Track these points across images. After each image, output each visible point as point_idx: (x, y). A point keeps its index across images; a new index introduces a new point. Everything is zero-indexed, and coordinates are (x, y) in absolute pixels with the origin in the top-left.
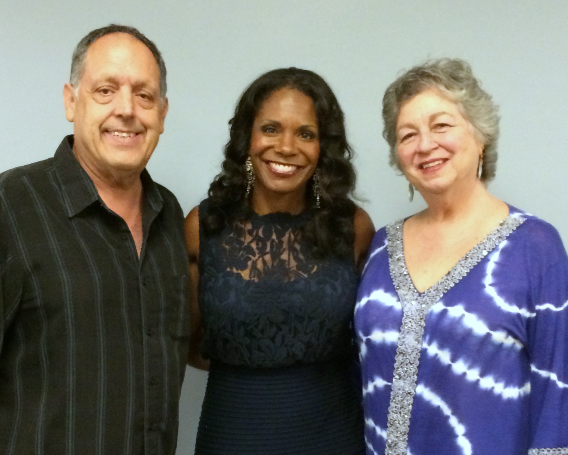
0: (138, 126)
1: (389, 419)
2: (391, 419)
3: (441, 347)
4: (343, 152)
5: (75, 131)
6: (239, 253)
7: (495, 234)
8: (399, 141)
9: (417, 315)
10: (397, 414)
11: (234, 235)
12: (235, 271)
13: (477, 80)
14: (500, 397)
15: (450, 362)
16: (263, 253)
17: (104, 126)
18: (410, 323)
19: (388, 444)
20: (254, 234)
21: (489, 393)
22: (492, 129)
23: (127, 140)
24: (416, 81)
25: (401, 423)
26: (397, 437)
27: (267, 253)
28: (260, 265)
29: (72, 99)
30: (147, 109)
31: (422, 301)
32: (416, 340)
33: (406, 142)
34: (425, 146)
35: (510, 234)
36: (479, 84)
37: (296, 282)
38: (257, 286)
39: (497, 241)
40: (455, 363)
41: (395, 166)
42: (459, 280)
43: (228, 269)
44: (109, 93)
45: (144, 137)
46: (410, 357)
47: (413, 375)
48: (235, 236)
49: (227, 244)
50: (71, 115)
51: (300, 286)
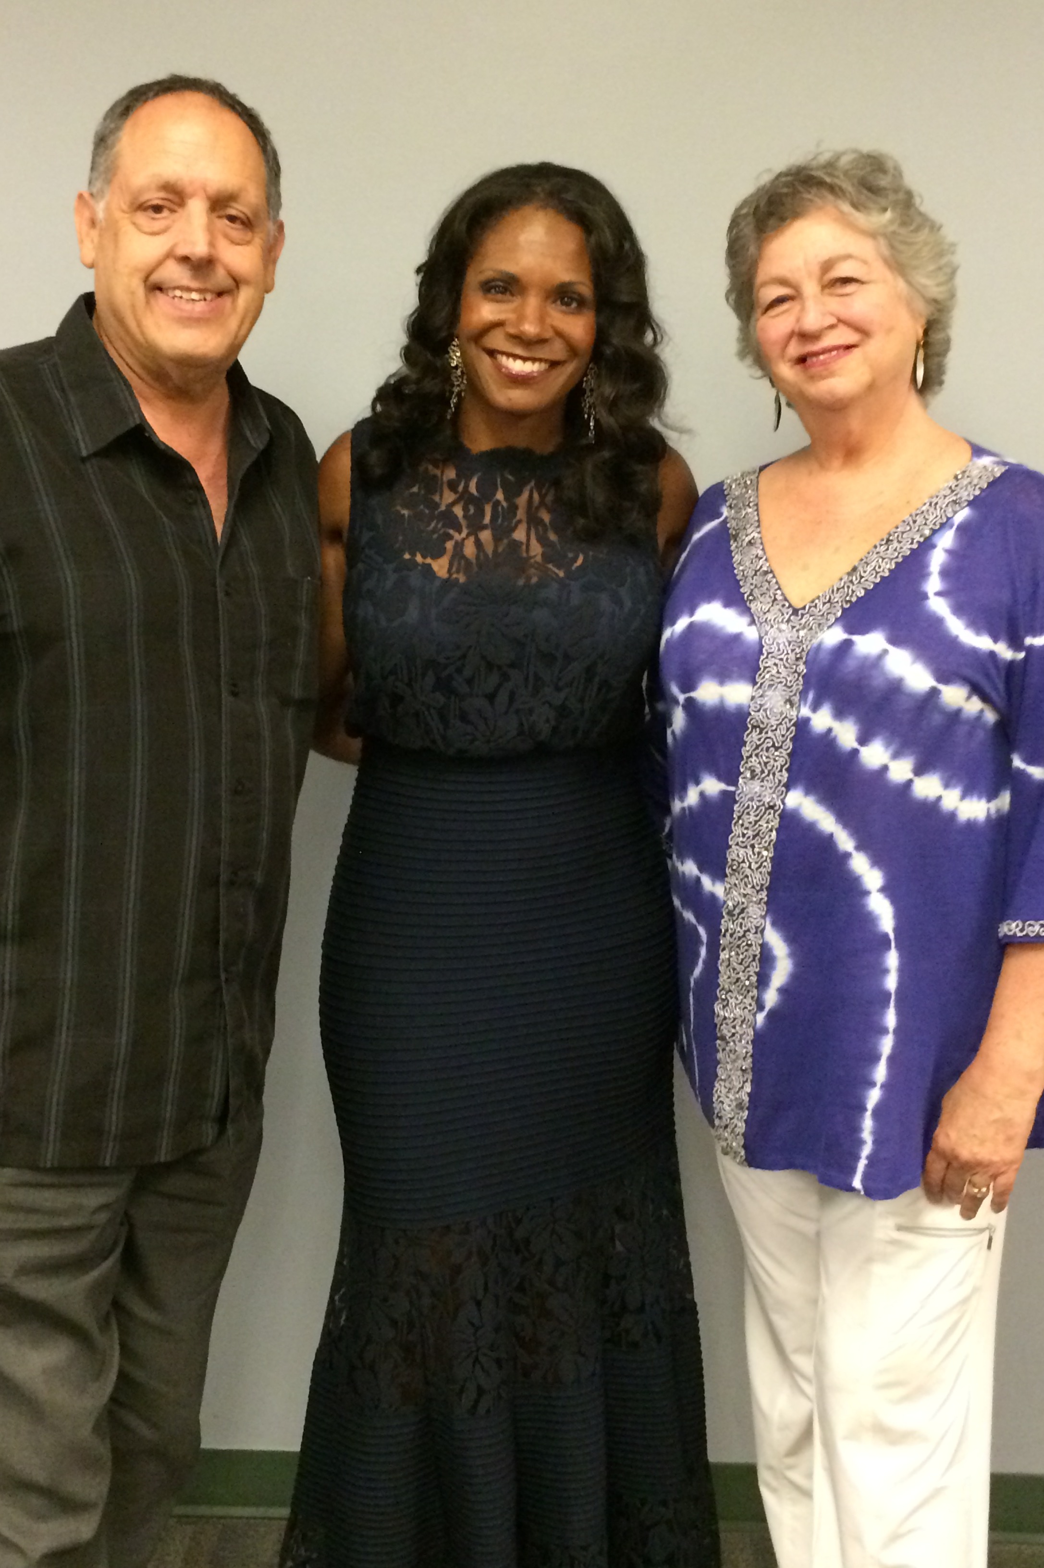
0: (220, 278)
1: (729, 860)
2: (733, 860)
3: (839, 714)
4: (644, 333)
5: (96, 286)
6: (429, 525)
7: (945, 496)
8: (759, 311)
9: (790, 652)
10: (745, 850)
11: (419, 489)
12: (419, 558)
13: (915, 194)
14: (953, 815)
15: (855, 745)
16: (476, 527)
17: (155, 277)
18: (775, 667)
19: (727, 910)
20: (461, 488)
21: (931, 808)
22: (942, 289)
23: (200, 307)
24: (795, 193)
25: (754, 866)
26: (745, 896)
27: (484, 527)
28: (469, 550)
29: (93, 223)
30: (238, 244)
31: (800, 624)
32: (789, 701)
33: (772, 312)
34: (812, 320)
35: (976, 497)
36: (917, 201)
37: (541, 585)
38: (465, 590)
39: (950, 509)
40: (867, 746)
41: (749, 360)
42: (874, 583)
43: (407, 556)
44: (165, 213)
45: (234, 301)
46: (775, 735)
47: (781, 771)
48: (423, 492)
49: (405, 506)
50: (90, 255)
51: (551, 592)
